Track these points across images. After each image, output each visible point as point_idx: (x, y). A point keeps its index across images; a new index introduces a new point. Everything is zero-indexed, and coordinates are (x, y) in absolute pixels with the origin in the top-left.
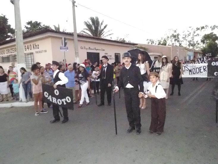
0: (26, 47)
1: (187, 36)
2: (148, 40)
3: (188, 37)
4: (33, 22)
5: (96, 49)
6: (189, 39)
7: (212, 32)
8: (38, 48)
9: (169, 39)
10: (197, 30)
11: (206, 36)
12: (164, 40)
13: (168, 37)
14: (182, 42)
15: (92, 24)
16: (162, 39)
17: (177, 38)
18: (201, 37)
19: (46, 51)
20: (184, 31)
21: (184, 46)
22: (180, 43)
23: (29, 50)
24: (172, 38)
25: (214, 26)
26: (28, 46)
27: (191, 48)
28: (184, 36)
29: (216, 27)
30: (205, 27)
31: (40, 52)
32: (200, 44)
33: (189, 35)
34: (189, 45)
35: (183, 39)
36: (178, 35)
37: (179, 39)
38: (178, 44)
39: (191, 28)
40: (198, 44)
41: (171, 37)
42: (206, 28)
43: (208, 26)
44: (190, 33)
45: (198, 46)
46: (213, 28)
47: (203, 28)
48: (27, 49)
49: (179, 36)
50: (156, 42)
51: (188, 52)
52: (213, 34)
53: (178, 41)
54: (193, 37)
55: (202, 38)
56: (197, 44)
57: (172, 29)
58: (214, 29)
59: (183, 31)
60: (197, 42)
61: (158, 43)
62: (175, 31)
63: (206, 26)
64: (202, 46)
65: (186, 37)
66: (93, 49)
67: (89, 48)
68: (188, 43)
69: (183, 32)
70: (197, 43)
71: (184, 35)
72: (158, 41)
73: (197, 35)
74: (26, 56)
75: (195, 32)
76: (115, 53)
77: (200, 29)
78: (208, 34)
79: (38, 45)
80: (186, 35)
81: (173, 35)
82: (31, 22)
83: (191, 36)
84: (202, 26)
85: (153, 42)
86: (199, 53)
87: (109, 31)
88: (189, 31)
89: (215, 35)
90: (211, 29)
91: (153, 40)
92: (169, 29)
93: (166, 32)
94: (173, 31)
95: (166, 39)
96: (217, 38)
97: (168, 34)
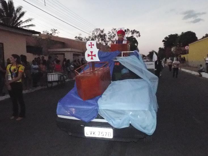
1: (112, 37)
2: (76, 37)
3: (113, 38)
7: (132, 35)
9: (96, 38)
14: (108, 42)
15: (2, 9)
20: (110, 32)
21: (110, 46)
22: (107, 43)
25: (134, 30)
28: (110, 37)
29: (136, 31)
30: (127, 31)
35: (108, 40)
36: (105, 35)
37: (105, 39)
38: (104, 44)
39: (116, 30)
41: (98, 36)
42: (128, 32)
44: (115, 35)
46: (133, 32)
49: (105, 36)
52: (133, 37)
53: (105, 41)
57: (99, 29)
58: (134, 33)
62: (102, 32)
63: (128, 30)
72: (86, 39)
80: (111, 36)
81: (100, 34)
84: (125, 29)
87: (27, 21)
89: (135, 38)
90: (131, 33)
91: (81, 38)
92: (97, 29)
93: (94, 31)
94: (100, 31)
95: (93, 38)
96: (136, 42)
97: (96, 34)
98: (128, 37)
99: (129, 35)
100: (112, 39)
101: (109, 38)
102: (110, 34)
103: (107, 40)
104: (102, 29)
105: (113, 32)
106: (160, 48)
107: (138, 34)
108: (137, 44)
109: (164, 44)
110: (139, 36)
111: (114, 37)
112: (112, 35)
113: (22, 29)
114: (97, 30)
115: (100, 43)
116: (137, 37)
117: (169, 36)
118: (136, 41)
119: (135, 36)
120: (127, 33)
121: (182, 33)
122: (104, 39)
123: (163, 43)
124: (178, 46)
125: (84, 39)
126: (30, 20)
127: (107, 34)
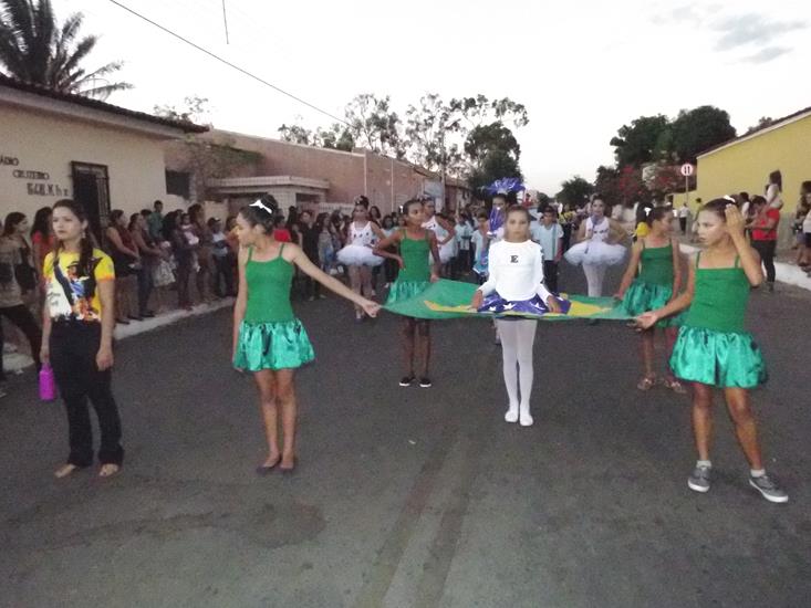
1: (421, 127)
2: (283, 128)
3: (425, 130)
6: (429, 136)
7: (496, 120)
9: (362, 131)
10: (452, 110)
11: (480, 134)
12: (346, 135)
13: (358, 126)
14: (407, 147)
15: (10, 25)
16: (337, 130)
17: (389, 132)
18: (466, 135)
20: (414, 109)
21: (412, 161)
22: (401, 149)
24: (373, 128)
25: (505, 101)
27: (436, 168)
28: (414, 127)
29: (511, 105)
30: (477, 103)
32: (463, 157)
33: (428, 125)
34: (429, 160)
35: (407, 138)
36: (393, 119)
37: (396, 135)
38: (393, 155)
39: (437, 100)
40: (458, 158)
41: (369, 125)
42: (481, 106)
43: (486, 100)
44: (432, 118)
45: (457, 165)
46: (502, 107)
47: (470, 103)
49: (396, 124)
50: (315, 138)
51: (427, 181)
52: (501, 128)
53: (393, 143)
54: (440, 133)
55: (468, 139)
56: (452, 158)
57: (372, 96)
58: (504, 110)
59: (409, 109)
60: (454, 150)
61: (323, 144)
62: (383, 106)
63: (482, 99)
64: (469, 164)
65: (417, 129)
68: (426, 153)
69: (410, 112)
70: (452, 155)
71: (411, 122)
72: (324, 135)
73: (454, 128)
75: (445, 117)
76: (74, 164)
77: (463, 107)
78: (486, 127)
80: (418, 124)
81: (375, 117)
83: (436, 128)
84: (468, 98)
85: (305, 138)
86: (460, 188)
87: (104, 69)
88: (429, 111)
89: (507, 131)
90: (494, 110)
91: (303, 131)
92: (361, 97)
93: (350, 104)
94: (376, 102)
95: (350, 131)
96: (512, 143)
97: (358, 115)
98: (482, 126)
99: (487, 118)
100: (421, 135)
101: (409, 132)
102: (415, 113)
103: (403, 136)
104: (381, 97)
105: (425, 106)
106: (602, 170)
107: (519, 116)
108: (518, 152)
109: (616, 152)
110: (525, 121)
111: (431, 125)
112: (421, 121)
113: (86, 98)
114: (364, 98)
115: (376, 151)
116: (518, 126)
117: (633, 122)
118: (514, 140)
119: (509, 121)
120: (478, 112)
121: (682, 112)
122: (392, 133)
123: (615, 148)
124: (664, 161)
125: (312, 135)
126: (118, 68)
127: (402, 116)
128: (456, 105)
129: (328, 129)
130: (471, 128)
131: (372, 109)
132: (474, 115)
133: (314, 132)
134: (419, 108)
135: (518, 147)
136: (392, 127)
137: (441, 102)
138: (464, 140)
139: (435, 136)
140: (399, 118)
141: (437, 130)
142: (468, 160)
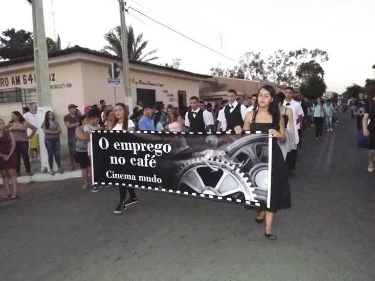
0: (27, 78)
1: (275, 65)
2: (212, 69)
3: (277, 66)
4: (16, 31)
5: (151, 83)
6: (278, 69)
7: (312, 59)
8: (53, 80)
9: (247, 68)
10: (290, 57)
11: (303, 66)
12: (239, 70)
14: (268, 75)
16: (236, 69)
17: (259, 68)
18: (297, 68)
19: (69, 85)
20: (271, 57)
21: (272, 81)
22: (265, 75)
23: (32, 83)
24: (252, 67)
25: (316, 50)
26: (30, 75)
27: (281, 83)
28: (271, 65)
29: (319, 52)
30: (302, 52)
31: (56, 87)
32: (295, 78)
33: (278, 64)
34: (278, 80)
35: (268, 70)
36: (262, 62)
37: (263, 69)
39: (282, 52)
40: (293, 78)
41: (250, 65)
42: (304, 54)
43: (307, 51)
44: (280, 61)
45: (292, 81)
46: (315, 53)
47: (299, 52)
48: (29, 82)
49: (263, 65)
50: (226, 73)
52: (314, 63)
53: (261, 73)
55: (298, 69)
57: (252, 53)
58: (316, 55)
59: (269, 57)
60: (291, 75)
61: (230, 75)
62: (257, 57)
63: (305, 50)
64: (298, 82)
65: (273, 66)
66: (146, 84)
67: (140, 81)
68: (277, 77)
69: (270, 59)
70: (290, 77)
71: (270, 63)
72: (230, 71)
73: (291, 65)
74: (27, 94)
75: (287, 60)
76: (179, 91)
77: (295, 55)
78: (307, 63)
79: (53, 75)
80: (273, 64)
81: (253, 62)
82: (13, 30)
83: (282, 65)
84: (298, 50)
85: (222, 73)
88: (278, 58)
89: (318, 64)
90: (311, 55)
91: (221, 70)
92: (247, 53)
93: (242, 57)
94: (254, 55)
95: (242, 69)
96: (320, 70)
97: (245, 61)
98: (305, 63)
99: (307, 59)
100: (274, 69)
101: (269, 68)
102: (272, 59)
103: (266, 70)
104: (256, 53)
105: (277, 55)
106: (368, 81)
107: (324, 57)
108: (323, 74)
110: (327, 59)
111: (279, 64)
112: (275, 62)
114: (248, 54)
116: (323, 61)
118: (321, 68)
119: (318, 59)
120: (303, 56)
122: (261, 69)
123: (374, 70)
125: (225, 72)
126: (155, 52)
127: (266, 61)
128: (292, 54)
129: (232, 69)
130: (299, 64)
131: (252, 58)
132: (300, 58)
133: (226, 70)
134: (274, 57)
135: (323, 71)
136: (261, 66)
137: (284, 53)
138: (296, 69)
139: (281, 69)
140: (265, 62)
141: (283, 66)
142: (298, 79)
